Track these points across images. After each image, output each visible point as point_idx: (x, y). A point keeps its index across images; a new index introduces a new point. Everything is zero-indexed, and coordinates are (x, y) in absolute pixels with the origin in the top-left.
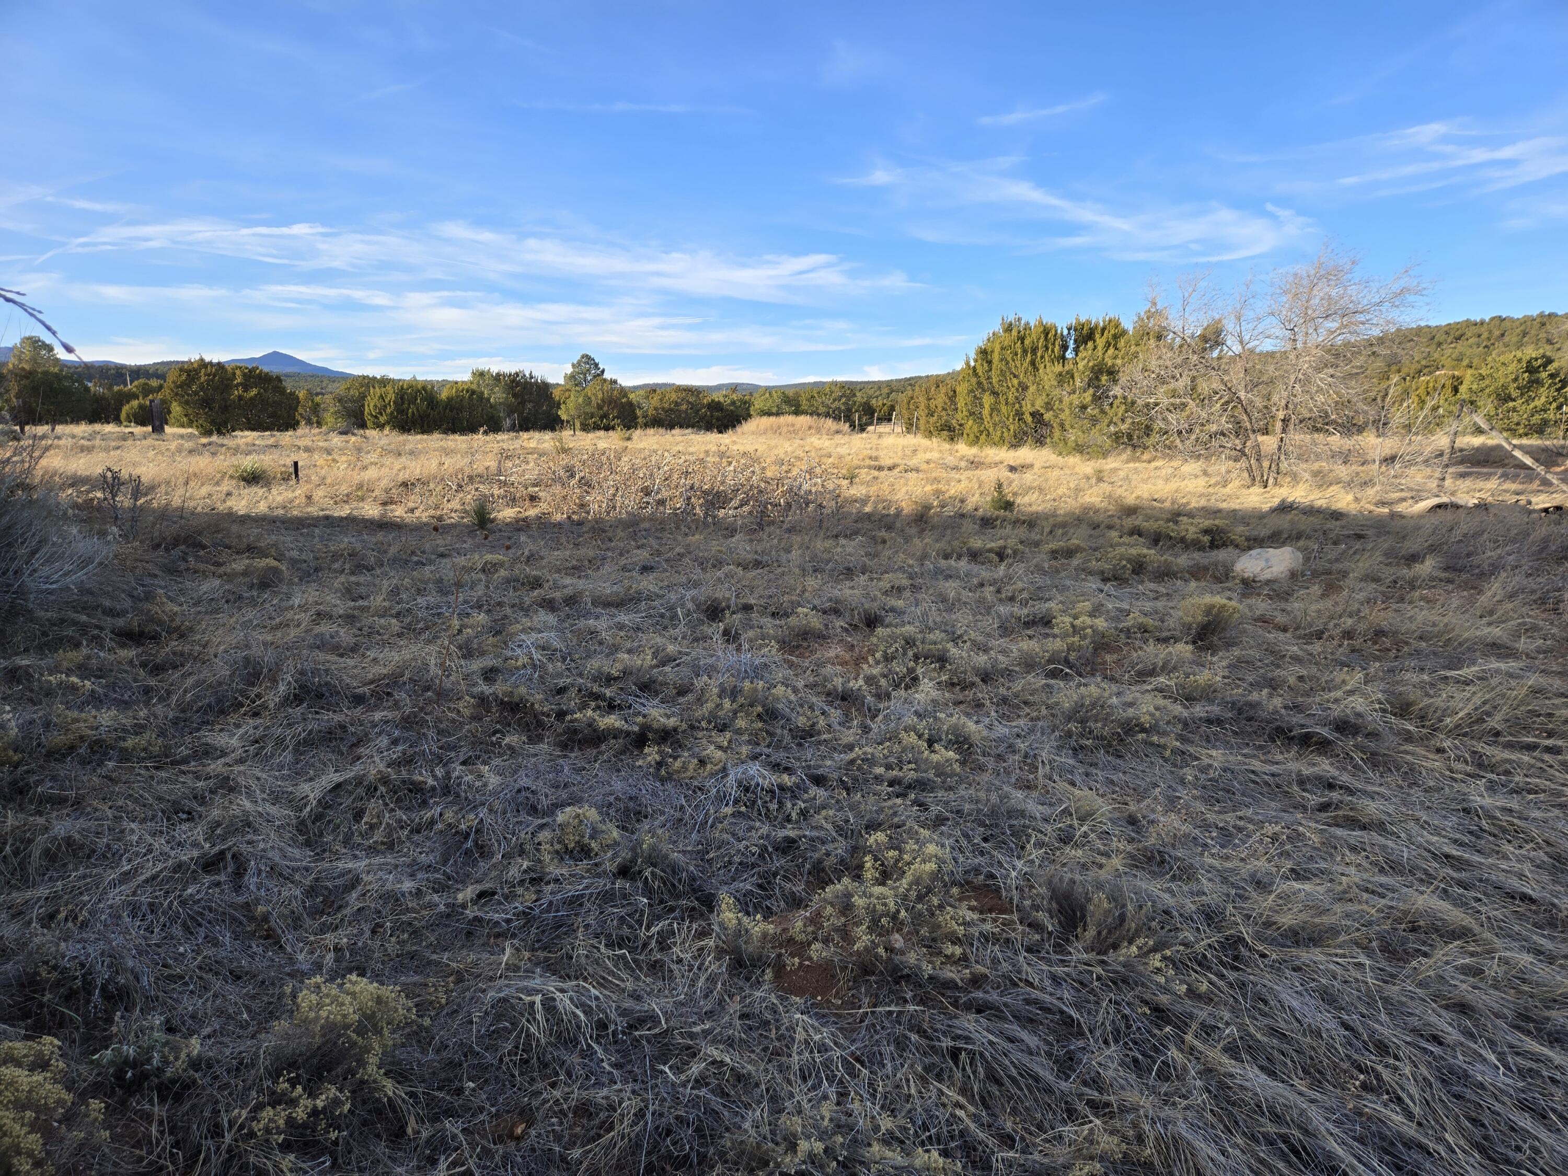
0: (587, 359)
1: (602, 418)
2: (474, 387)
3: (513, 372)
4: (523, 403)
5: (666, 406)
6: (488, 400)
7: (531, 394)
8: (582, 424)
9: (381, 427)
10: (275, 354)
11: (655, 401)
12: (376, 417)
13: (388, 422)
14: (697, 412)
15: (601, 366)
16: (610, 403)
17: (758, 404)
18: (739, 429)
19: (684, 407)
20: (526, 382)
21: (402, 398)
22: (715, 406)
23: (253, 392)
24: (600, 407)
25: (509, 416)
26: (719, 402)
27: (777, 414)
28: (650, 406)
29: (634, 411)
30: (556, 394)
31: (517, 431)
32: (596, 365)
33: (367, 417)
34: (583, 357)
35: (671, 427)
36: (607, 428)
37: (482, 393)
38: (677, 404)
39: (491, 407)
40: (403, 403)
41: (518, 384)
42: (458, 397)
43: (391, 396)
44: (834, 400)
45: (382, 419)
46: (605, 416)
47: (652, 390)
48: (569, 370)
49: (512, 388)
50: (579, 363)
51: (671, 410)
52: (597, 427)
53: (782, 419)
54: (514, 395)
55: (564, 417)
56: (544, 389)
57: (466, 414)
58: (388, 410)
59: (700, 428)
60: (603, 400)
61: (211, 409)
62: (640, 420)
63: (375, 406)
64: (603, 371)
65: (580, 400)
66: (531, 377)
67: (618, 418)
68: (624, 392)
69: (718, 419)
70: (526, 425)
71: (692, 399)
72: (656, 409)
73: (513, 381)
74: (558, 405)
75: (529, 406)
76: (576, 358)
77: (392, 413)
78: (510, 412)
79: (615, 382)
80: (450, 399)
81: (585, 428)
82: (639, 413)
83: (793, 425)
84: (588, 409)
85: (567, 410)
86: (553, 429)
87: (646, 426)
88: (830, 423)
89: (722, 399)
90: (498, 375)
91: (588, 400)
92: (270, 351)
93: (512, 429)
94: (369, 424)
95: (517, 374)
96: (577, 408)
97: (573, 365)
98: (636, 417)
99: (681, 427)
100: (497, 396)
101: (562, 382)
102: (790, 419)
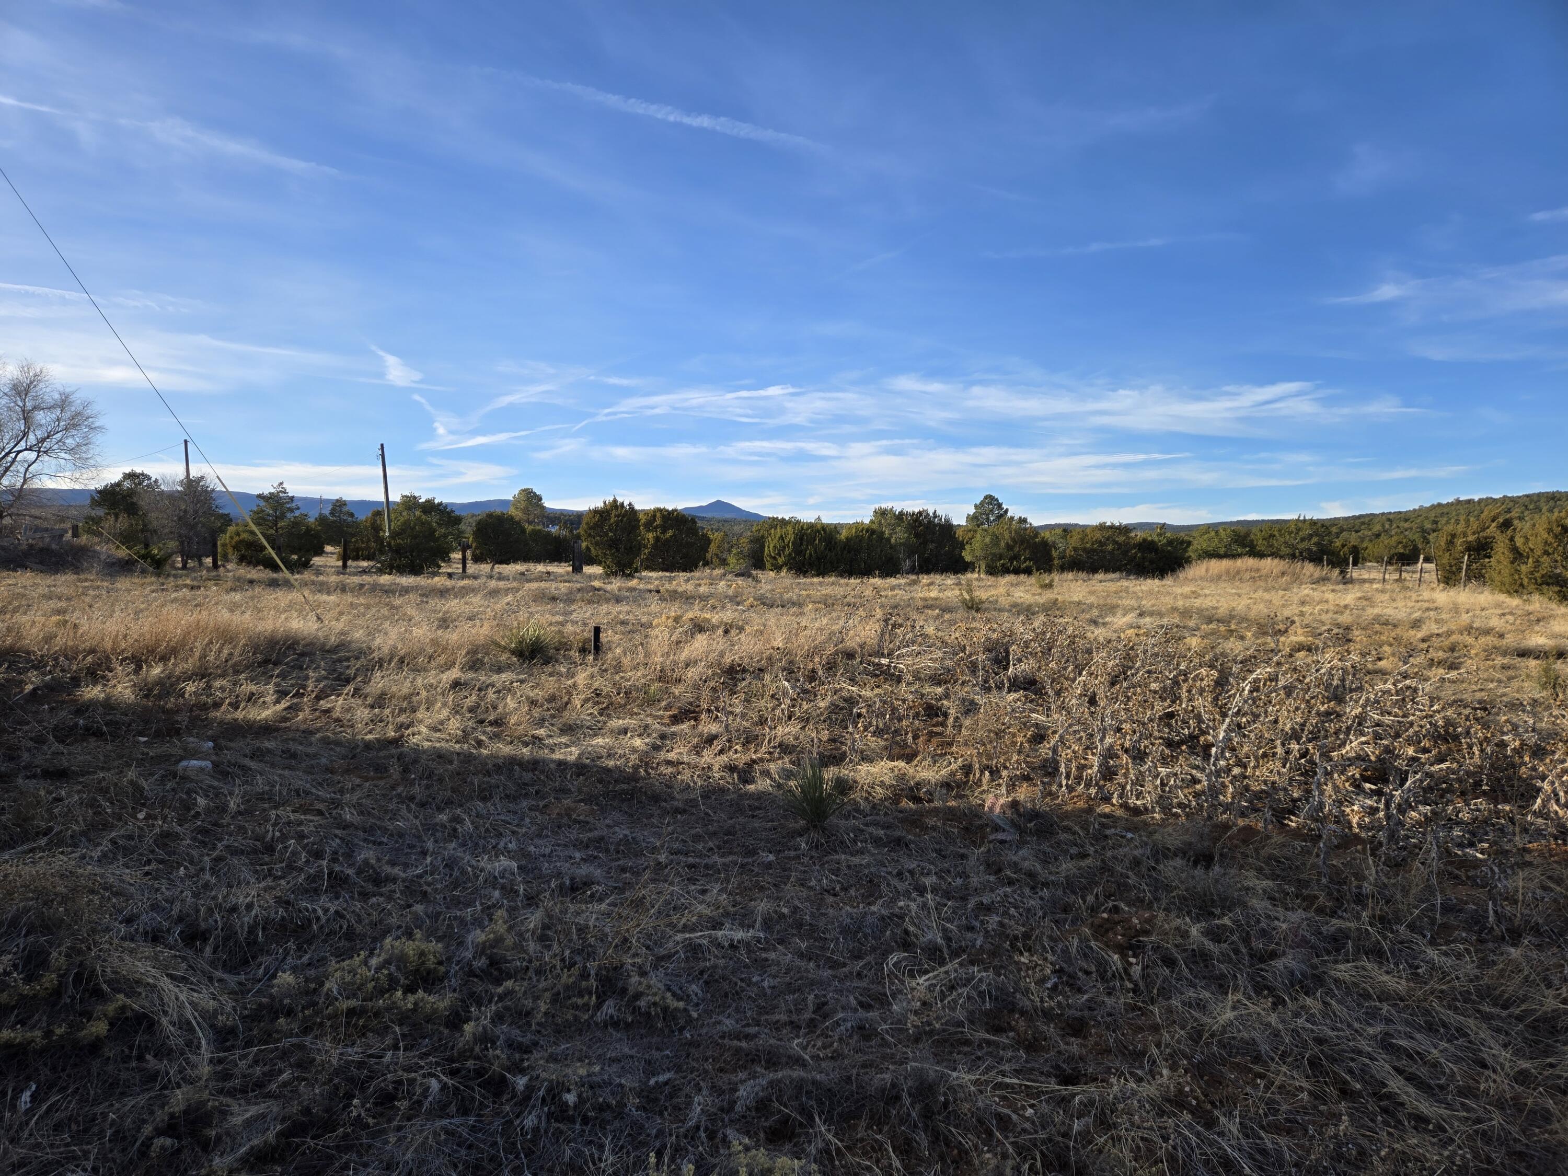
0: (990, 499)
1: (1011, 559)
2: (874, 527)
3: (916, 510)
4: (925, 543)
5: (1088, 545)
6: (889, 540)
7: (934, 533)
8: (988, 566)
9: (777, 568)
10: (718, 502)
11: (1074, 541)
12: (775, 558)
13: (785, 564)
14: (1125, 553)
15: (1005, 507)
16: (1022, 544)
17: (1199, 544)
18: (1182, 575)
19: (1110, 547)
20: (930, 522)
21: (801, 539)
22: (1147, 546)
23: (670, 533)
24: (1009, 547)
25: (909, 557)
26: (1153, 542)
27: (1234, 556)
28: (1067, 547)
29: (1048, 553)
30: (959, 533)
31: (917, 574)
32: (1000, 506)
33: (766, 558)
34: (986, 497)
35: (1094, 570)
36: (1017, 572)
37: (883, 533)
38: (1101, 544)
39: (892, 547)
40: (801, 544)
41: (921, 524)
42: (857, 537)
43: (791, 537)
44: (1303, 540)
45: (780, 561)
46: (1016, 557)
47: (1066, 530)
48: (972, 511)
49: (914, 528)
50: (982, 503)
51: (1094, 550)
52: (1006, 571)
53: (1241, 563)
54: (916, 536)
55: (968, 558)
56: (947, 528)
57: (864, 555)
58: (787, 552)
59: (1129, 573)
60: (1013, 539)
61: (618, 550)
62: (1056, 562)
63: (775, 547)
64: (1007, 511)
65: (988, 540)
66: (935, 516)
67: (1030, 560)
68: (1036, 531)
69: (1151, 562)
70: (927, 566)
71: (1121, 539)
72: (1075, 549)
73: (916, 520)
74: (962, 546)
75: (931, 546)
76: (979, 499)
77: (790, 554)
78: (911, 552)
79: (1024, 521)
80: (848, 539)
81: (992, 571)
82: (1054, 554)
83: (1258, 570)
84: (995, 550)
85: (972, 550)
86: (956, 572)
87: (1063, 569)
88: (1309, 568)
89: (1156, 539)
90: (901, 513)
91: (996, 539)
92: (714, 500)
93: (912, 571)
94: (768, 565)
95: (920, 513)
96: (985, 547)
97: (976, 506)
98: (1051, 559)
99: (1107, 571)
100: (899, 536)
101: (964, 523)
102: (1251, 562)
